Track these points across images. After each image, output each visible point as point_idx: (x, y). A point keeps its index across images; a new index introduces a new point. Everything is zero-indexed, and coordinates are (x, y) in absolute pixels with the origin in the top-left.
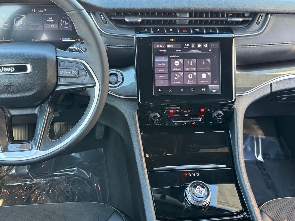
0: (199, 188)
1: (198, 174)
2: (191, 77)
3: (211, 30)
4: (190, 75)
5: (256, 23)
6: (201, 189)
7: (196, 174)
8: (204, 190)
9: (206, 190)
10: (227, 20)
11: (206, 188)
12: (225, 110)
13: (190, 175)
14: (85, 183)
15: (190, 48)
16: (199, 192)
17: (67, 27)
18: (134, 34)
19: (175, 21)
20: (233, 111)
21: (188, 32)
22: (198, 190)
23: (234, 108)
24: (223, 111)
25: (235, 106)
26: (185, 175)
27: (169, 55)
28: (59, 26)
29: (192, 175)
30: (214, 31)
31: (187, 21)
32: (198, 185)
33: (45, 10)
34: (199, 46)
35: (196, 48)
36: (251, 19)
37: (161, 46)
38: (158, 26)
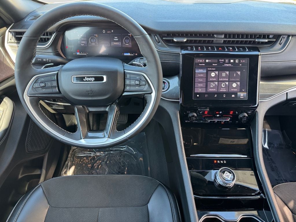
0: (227, 173)
1: (225, 162)
2: (224, 86)
3: (241, 49)
4: (223, 84)
5: (279, 44)
6: (228, 174)
7: (223, 162)
8: (231, 175)
9: (232, 175)
10: (255, 40)
11: (232, 174)
12: (250, 112)
13: (219, 162)
14: (132, 157)
15: (224, 63)
16: (227, 176)
17: (128, 45)
18: (180, 51)
19: (213, 41)
20: (256, 114)
21: (224, 50)
22: (226, 174)
23: (257, 111)
24: (247, 114)
25: (257, 110)
26: (215, 162)
27: (207, 68)
28: (122, 43)
29: (220, 162)
30: (244, 49)
31: (223, 41)
32: (226, 171)
33: (112, 31)
34: (232, 61)
35: (229, 63)
36: (275, 40)
37: (201, 61)
38: (199, 45)
